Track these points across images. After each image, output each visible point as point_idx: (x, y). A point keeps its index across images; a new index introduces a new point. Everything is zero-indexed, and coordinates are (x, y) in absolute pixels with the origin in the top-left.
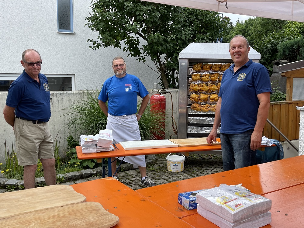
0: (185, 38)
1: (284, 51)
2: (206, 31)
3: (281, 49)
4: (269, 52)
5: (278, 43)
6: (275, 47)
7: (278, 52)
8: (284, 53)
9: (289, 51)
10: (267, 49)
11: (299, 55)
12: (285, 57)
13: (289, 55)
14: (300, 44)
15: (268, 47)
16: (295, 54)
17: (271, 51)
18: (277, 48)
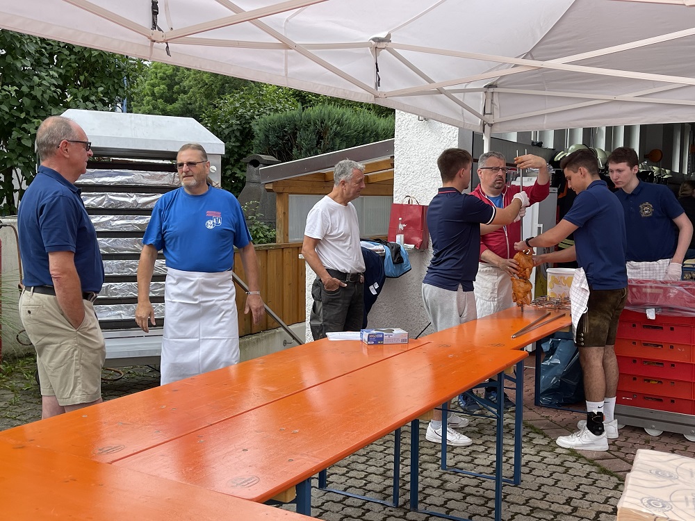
0: (42, 95)
1: (267, 136)
2: (92, 79)
3: (260, 130)
4: (236, 136)
5: (252, 118)
6: (248, 126)
7: (253, 137)
8: (266, 140)
9: (277, 136)
10: (231, 129)
11: (297, 147)
12: (269, 149)
13: (276, 145)
14: (298, 123)
15: (231, 126)
16: (288, 144)
17: (238, 134)
18: (251, 129)
